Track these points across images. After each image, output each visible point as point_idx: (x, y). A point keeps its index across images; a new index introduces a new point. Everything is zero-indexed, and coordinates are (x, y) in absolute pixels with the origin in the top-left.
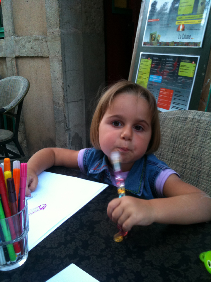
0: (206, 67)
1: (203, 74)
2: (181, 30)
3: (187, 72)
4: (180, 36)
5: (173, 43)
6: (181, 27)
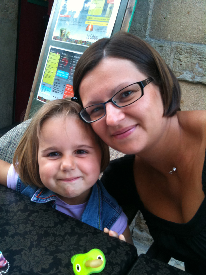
2: (89, 30)
4: (88, 36)
5: (82, 42)
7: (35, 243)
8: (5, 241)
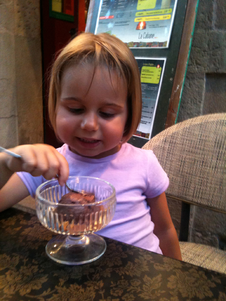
0: (175, 70)
1: (171, 79)
2: (141, 28)
3: (151, 78)
4: (140, 36)
5: (133, 44)
6: (142, 25)
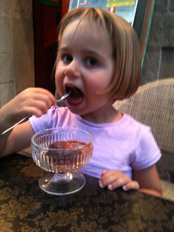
6: (112, 10)
7: (82, 216)
8: (47, 217)
